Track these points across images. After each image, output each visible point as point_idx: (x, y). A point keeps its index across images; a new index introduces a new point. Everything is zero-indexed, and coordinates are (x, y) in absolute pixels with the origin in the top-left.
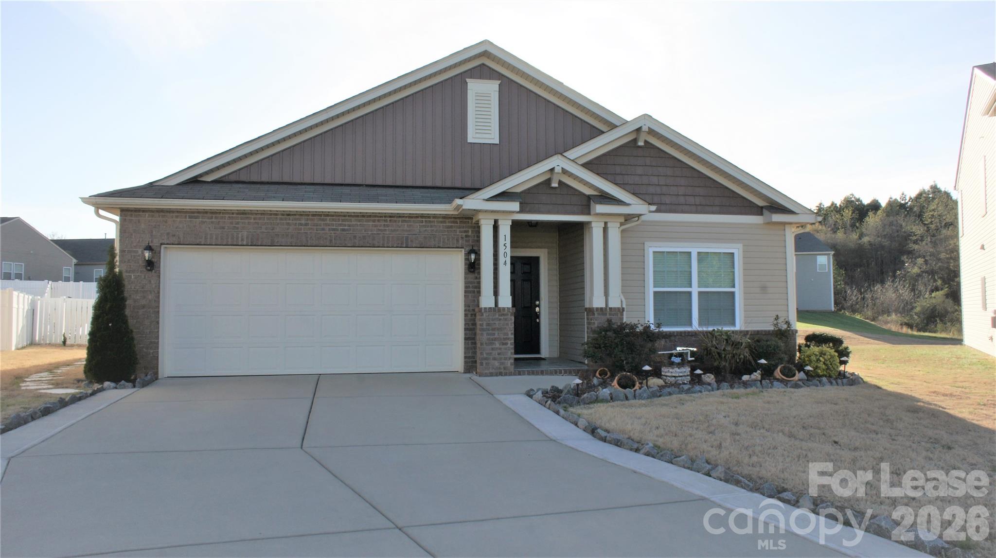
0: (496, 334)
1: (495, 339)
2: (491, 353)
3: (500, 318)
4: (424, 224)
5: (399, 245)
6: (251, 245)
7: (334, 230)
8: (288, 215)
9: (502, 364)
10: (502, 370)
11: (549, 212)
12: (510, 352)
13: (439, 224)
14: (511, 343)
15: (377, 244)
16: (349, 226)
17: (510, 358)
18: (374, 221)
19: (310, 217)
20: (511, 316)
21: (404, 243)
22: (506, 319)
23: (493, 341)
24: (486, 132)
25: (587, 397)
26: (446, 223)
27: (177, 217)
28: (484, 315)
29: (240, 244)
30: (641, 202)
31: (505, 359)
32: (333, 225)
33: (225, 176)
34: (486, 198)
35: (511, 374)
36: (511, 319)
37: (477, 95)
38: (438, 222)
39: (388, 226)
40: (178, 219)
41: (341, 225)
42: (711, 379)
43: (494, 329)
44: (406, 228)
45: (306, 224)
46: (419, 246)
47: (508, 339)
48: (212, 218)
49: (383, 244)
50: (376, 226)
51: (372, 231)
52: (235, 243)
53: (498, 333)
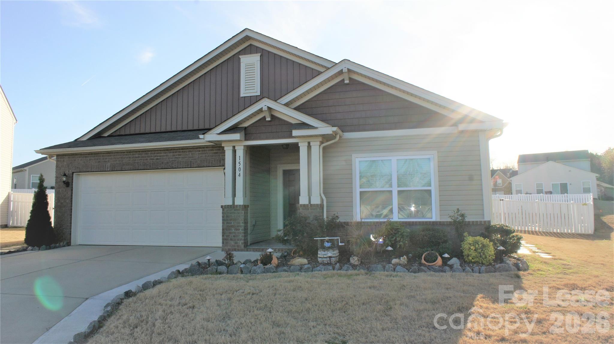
0: (233, 223)
1: (232, 226)
2: (229, 236)
3: (235, 212)
4: (201, 152)
5: (187, 167)
6: (112, 171)
7: (152, 159)
8: (130, 152)
9: (236, 243)
10: (236, 248)
11: (273, 138)
12: (241, 235)
13: (210, 152)
14: (242, 229)
15: (174, 167)
16: (160, 157)
17: (241, 239)
18: (173, 153)
19: (141, 153)
20: (242, 210)
21: (189, 165)
22: (239, 213)
23: (231, 228)
24: (251, 88)
25: (210, 270)
26: (213, 151)
27: (80, 157)
28: (225, 210)
29: (107, 170)
30: (327, 125)
31: (238, 239)
32: (152, 156)
33: (113, 133)
34: (218, 133)
35: (242, 250)
36: (242, 213)
37: (246, 65)
38: (209, 150)
39: (181, 155)
40: (80, 159)
41: (155, 156)
42: (355, 261)
43: (231, 220)
44: (190, 155)
45: (139, 157)
46: (197, 166)
47: (240, 226)
48: (95, 156)
49: (178, 166)
50: (174, 155)
51: (172, 159)
52: (104, 170)
53: (234, 222)
